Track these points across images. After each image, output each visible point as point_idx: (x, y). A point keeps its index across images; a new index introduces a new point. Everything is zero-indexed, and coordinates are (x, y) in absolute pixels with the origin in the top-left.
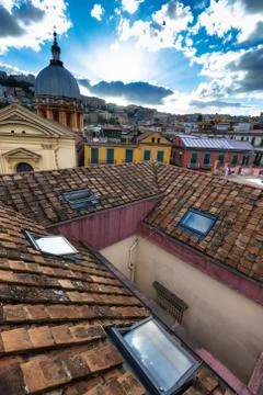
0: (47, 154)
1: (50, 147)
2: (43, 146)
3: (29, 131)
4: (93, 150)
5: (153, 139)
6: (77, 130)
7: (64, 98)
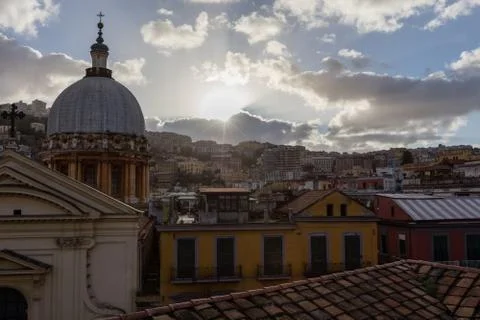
0: (67, 262)
1: (76, 243)
2: (58, 241)
3: (30, 209)
4: (181, 243)
5: (330, 208)
6: (134, 200)
7: (110, 135)
